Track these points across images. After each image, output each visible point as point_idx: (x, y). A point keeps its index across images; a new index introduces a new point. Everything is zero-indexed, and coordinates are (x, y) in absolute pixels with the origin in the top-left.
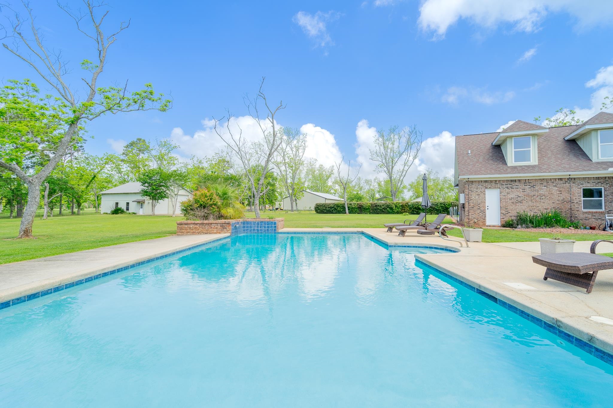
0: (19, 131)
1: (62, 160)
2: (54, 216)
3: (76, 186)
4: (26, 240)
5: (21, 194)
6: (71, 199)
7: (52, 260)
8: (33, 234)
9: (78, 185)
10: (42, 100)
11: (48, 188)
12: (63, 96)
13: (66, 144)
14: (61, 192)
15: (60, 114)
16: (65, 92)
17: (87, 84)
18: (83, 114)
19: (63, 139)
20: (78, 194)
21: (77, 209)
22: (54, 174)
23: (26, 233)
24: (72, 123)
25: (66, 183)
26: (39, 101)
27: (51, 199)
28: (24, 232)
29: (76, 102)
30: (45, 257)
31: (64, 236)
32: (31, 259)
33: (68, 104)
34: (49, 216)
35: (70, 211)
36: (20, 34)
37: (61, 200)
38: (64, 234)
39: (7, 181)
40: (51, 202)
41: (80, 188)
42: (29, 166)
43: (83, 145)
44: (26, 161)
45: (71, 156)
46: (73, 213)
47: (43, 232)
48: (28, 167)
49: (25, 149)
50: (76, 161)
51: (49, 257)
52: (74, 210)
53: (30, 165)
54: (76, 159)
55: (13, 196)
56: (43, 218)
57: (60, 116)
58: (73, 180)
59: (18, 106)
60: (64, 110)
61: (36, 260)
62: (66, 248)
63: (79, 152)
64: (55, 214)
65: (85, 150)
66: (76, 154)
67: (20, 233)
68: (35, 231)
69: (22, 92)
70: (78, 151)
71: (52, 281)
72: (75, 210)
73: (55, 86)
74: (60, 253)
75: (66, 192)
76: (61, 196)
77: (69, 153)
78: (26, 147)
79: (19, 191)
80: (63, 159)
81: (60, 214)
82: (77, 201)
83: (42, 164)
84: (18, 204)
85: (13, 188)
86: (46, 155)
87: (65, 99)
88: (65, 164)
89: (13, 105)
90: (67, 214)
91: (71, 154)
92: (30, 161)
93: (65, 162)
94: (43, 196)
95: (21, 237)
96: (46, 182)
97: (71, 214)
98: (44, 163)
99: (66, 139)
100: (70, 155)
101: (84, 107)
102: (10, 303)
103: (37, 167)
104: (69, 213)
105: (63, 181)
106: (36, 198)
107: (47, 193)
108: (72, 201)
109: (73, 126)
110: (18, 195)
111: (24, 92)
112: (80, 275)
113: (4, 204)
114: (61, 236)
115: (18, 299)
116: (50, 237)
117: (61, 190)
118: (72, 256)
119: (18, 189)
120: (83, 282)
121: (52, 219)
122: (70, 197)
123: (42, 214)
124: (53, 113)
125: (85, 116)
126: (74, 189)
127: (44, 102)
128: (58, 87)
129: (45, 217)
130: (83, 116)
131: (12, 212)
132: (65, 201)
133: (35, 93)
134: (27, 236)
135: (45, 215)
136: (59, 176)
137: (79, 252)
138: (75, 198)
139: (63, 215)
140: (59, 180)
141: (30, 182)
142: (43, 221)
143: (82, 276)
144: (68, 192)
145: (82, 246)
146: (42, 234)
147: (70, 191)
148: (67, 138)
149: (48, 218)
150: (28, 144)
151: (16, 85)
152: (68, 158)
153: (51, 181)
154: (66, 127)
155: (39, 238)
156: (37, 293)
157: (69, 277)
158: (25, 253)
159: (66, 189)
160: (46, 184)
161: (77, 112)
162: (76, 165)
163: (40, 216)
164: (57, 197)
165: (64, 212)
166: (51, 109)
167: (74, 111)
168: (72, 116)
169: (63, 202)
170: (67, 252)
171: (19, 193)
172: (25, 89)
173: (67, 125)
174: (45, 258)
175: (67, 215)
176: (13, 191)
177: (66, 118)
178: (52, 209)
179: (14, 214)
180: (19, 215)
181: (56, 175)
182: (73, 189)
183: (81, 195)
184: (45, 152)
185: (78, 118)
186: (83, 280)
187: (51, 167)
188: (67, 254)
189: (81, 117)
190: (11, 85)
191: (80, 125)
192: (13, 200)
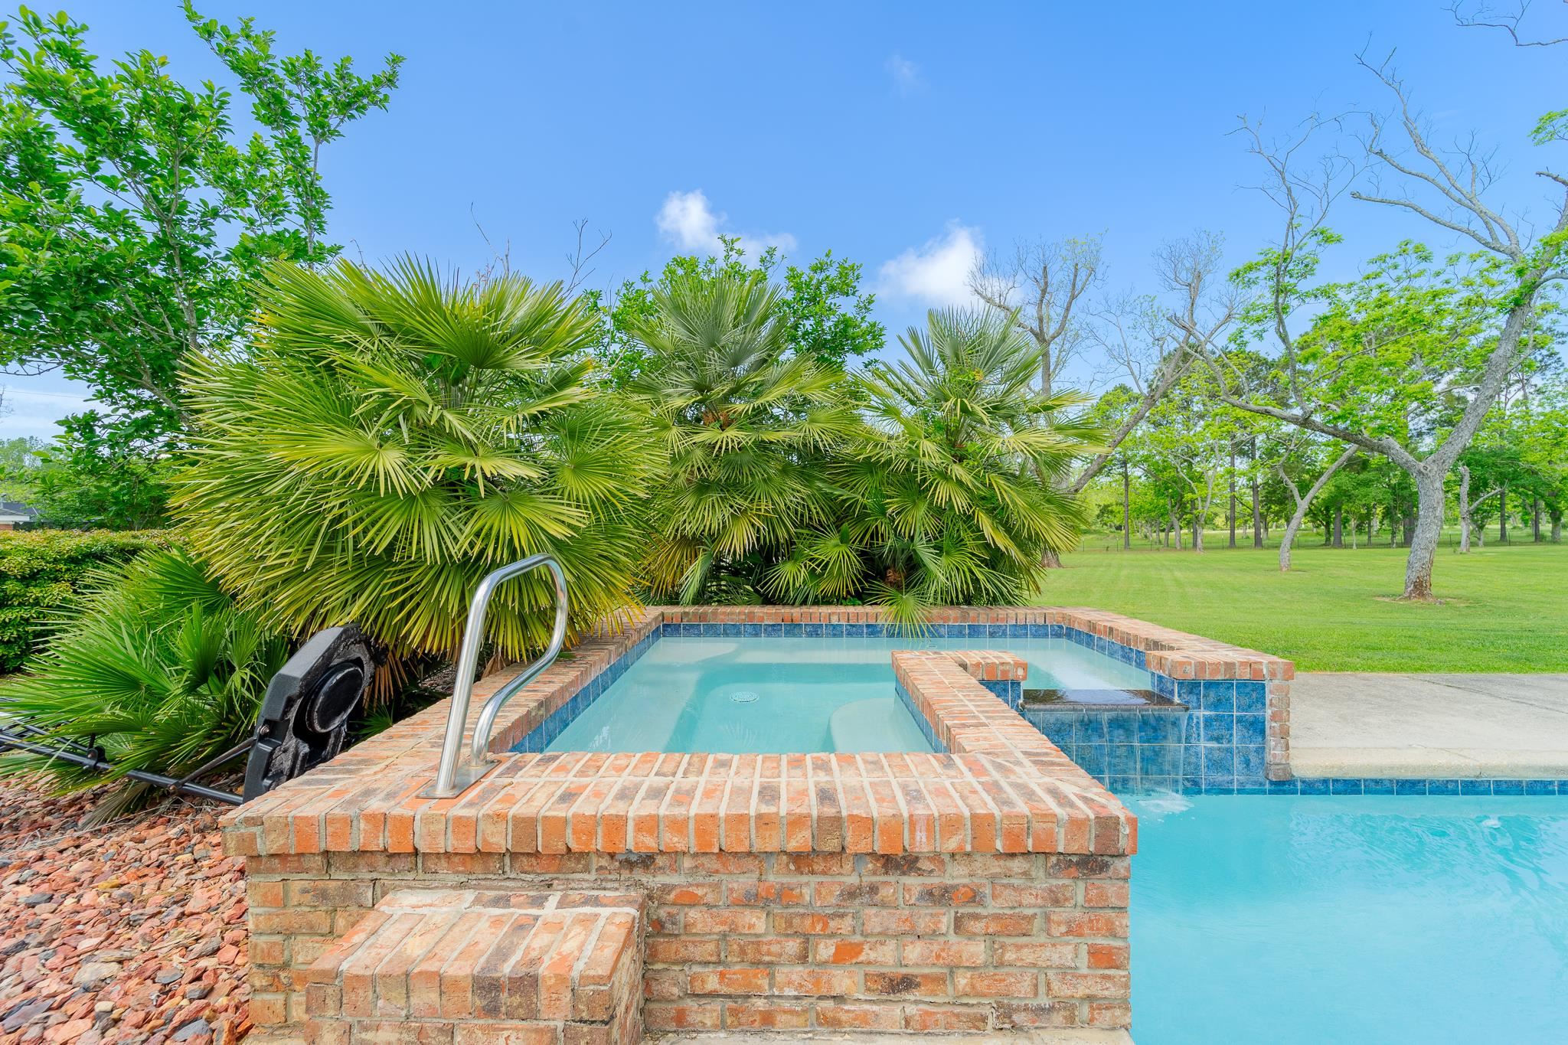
0: (1391, 364)
1: (1498, 403)
2: (1486, 544)
3: (1543, 466)
4: (1418, 605)
5: (1410, 495)
6: (1532, 500)
7: (1464, 689)
8: (1434, 591)
9: (1550, 462)
10: (1438, 274)
11: (1467, 478)
12: (1486, 244)
13: (1503, 366)
14: (1502, 484)
15: (1483, 290)
16: (1491, 231)
17: (1556, 179)
18: (1546, 269)
19: (1493, 356)
20: (1549, 485)
21: (1550, 526)
22: (1479, 443)
23: (1420, 588)
24: (1517, 305)
25: (1514, 459)
26: (1432, 279)
27: (1475, 504)
28: (1415, 586)
29: (1522, 246)
30: (1450, 671)
31: (1511, 604)
32: (1416, 670)
33: (1501, 257)
34: (1473, 544)
35: (1530, 530)
36: (1380, 153)
37: (1503, 505)
38: (1510, 600)
39: (1381, 469)
40: (1477, 510)
41: (1554, 471)
42: (1423, 430)
43: (1557, 348)
44: (1416, 420)
45: (1523, 386)
46: (1539, 538)
47: (1457, 588)
48: (1420, 434)
49: (1407, 401)
50: (1541, 396)
51: (1459, 675)
52: (1541, 528)
53: (1425, 427)
54: (1539, 392)
55: (1395, 500)
56: (1459, 550)
57: (1484, 297)
58: (1531, 449)
59: (1388, 309)
60: (1494, 276)
61: (1428, 676)
62: (1508, 653)
63: (1547, 372)
64: (1490, 539)
65: (1563, 360)
66: (1537, 380)
67: (1407, 587)
68: (1440, 584)
69: (1394, 274)
70: (1543, 369)
71: (1456, 761)
72: (1546, 527)
73: (1465, 226)
74: (1488, 669)
75: (1514, 482)
76: (1503, 494)
77: (1518, 381)
78: (1409, 396)
79: (1406, 488)
80: (1503, 399)
81: (1503, 539)
82: (1548, 505)
83: (1450, 423)
84: (1405, 515)
85: (1393, 482)
86: (1458, 399)
87: (1493, 248)
88: (1508, 413)
89: (1378, 313)
90: (1523, 540)
91: (1524, 383)
92: (1423, 418)
93: (1509, 406)
94: (1458, 497)
95: (1409, 597)
96: (1460, 463)
97: (1533, 539)
98: (1455, 419)
99: (1501, 352)
100: (1520, 385)
101: (1548, 248)
102: (1360, 786)
103: (1440, 431)
104: (1529, 536)
105: (1507, 456)
106: (1435, 509)
107: (1464, 490)
108: (1535, 505)
109: (1519, 312)
110: (1404, 498)
111: (1399, 272)
112: (1541, 767)
113: (1380, 517)
114: (1502, 604)
115: (1377, 782)
116: (1475, 603)
117: (1501, 479)
118: (1523, 685)
119: (1404, 485)
120: (1550, 788)
121: (1481, 553)
122: (1527, 495)
123: (1455, 539)
124: (1465, 294)
125: (1554, 272)
126: (1537, 473)
127: (1443, 277)
128: (1472, 228)
129: (1463, 548)
130: (1549, 273)
131: (1394, 533)
132: (1515, 506)
133: (1423, 265)
134: (1422, 595)
135: (1463, 542)
136: (1497, 442)
137: (1546, 674)
138: (1542, 497)
139: (1510, 544)
140: (1495, 454)
141: (1420, 472)
142: (1461, 557)
143: (1546, 769)
144: (1523, 481)
145: (1556, 654)
146: (1456, 592)
147: (1527, 480)
148: (1507, 348)
149: (1472, 550)
150: (1412, 388)
151: (1383, 265)
152: (1515, 394)
153: (1471, 458)
154: (1502, 319)
155: (1447, 603)
156: (1419, 781)
157: (1505, 763)
158: (1407, 648)
159: (1515, 477)
160: (1463, 469)
161: (1528, 272)
162: (1540, 410)
163: (1453, 543)
164: (1493, 497)
165: (1516, 533)
166: (1460, 287)
167: (1520, 272)
168: (1514, 285)
169: (1509, 508)
170: (1510, 670)
171: (1406, 493)
172: (1402, 267)
173: (1501, 315)
174: (1449, 676)
175: (1521, 544)
176: (1394, 488)
177: (1499, 298)
178: (1481, 527)
179: (1400, 537)
180: (1407, 542)
181: (1487, 442)
182: (1534, 473)
183: (1561, 490)
184: (1455, 392)
185: (1534, 286)
186: (1551, 783)
187: (1466, 432)
188: (1508, 674)
189: (1542, 280)
190: (1374, 268)
191: (1543, 301)
192: (1395, 508)
